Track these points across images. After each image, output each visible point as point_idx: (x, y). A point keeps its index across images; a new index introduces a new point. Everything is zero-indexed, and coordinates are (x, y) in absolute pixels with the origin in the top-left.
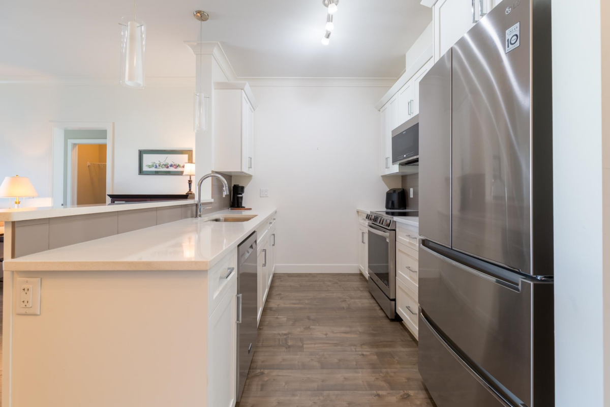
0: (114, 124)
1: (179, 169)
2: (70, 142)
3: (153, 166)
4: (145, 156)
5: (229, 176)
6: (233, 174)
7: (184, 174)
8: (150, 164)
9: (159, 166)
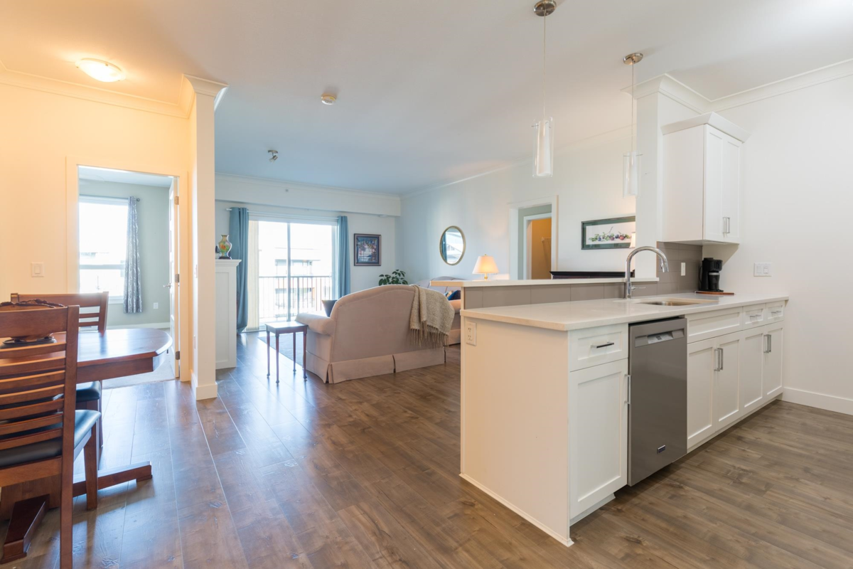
0: (558, 196)
1: (626, 241)
2: (526, 219)
3: (596, 239)
4: (589, 228)
5: (698, 247)
6: (703, 243)
7: (631, 246)
8: (594, 237)
9: (603, 238)
